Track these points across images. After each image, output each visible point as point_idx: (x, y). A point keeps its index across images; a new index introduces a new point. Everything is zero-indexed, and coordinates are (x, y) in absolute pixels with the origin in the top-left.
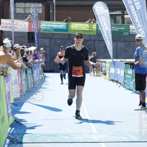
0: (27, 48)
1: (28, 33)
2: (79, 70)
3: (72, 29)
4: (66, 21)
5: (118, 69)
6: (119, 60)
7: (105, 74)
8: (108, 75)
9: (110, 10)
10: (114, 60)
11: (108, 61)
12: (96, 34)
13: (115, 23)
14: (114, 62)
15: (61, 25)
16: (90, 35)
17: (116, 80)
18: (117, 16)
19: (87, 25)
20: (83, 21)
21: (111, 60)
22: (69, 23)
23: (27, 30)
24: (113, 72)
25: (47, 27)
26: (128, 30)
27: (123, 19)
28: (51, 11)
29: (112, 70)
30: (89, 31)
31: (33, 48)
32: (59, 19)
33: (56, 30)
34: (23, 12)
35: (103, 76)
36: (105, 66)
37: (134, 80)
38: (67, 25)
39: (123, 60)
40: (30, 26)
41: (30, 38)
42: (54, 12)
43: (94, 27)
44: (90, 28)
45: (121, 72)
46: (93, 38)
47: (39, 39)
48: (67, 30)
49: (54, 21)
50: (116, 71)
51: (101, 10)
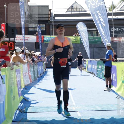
0: (35, 52)
1: (35, 43)
5: (93, 65)
6: (94, 59)
7: (85, 69)
8: (87, 69)
9: (88, 28)
10: (91, 59)
11: (87, 60)
12: (79, 43)
13: (92, 36)
14: (91, 61)
16: (76, 44)
17: (92, 72)
18: (93, 31)
19: (74, 37)
21: (89, 60)
24: (90, 67)
25: (48, 39)
26: (100, 40)
27: (97, 33)
28: (51, 29)
29: (90, 66)
30: (75, 41)
34: (33, 30)
35: (84, 70)
36: (86, 64)
37: (104, 72)
39: (97, 59)
40: (37, 39)
41: (37, 46)
42: (52, 29)
43: (78, 38)
44: (75, 39)
45: (95, 67)
46: (78, 46)
47: (42, 47)
49: (53, 35)
50: (92, 66)
51: (82, 28)
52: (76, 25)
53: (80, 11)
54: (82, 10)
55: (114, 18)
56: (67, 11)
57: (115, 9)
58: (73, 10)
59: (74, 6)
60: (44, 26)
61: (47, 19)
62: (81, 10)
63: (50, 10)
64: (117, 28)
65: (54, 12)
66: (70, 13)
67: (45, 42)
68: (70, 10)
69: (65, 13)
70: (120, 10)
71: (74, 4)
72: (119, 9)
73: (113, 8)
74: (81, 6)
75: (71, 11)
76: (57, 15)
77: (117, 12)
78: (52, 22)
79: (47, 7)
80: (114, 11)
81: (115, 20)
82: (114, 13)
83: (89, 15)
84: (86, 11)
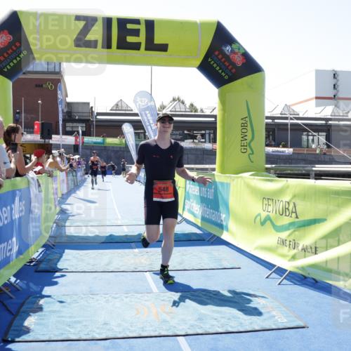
1: (74, 145)
2: (167, 188)
3: (107, 142)
4: (103, 137)
9: (135, 129)
12: (124, 146)
13: (138, 138)
15: (99, 140)
16: (120, 148)
18: (140, 134)
19: (118, 140)
20: (115, 136)
22: (105, 138)
23: (73, 143)
25: (88, 141)
27: (145, 135)
28: (92, 129)
30: (120, 144)
31: (77, 157)
32: (98, 135)
33: (95, 143)
34: (71, 130)
38: (104, 140)
40: (76, 140)
41: (75, 149)
42: (94, 130)
43: (124, 141)
44: (120, 142)
46: (122, 150)
47: (83, 150)
48: (103, 143)
49: (94, 136)
51: (127, 129)
52: (121, 126)
53: (125, 110)
56: (111, 110)
57: (165, 109)
58: (117, 109)
59: (120, 104)
60: (84, 125)
61: (88, 118)
63: (92, 107)
65: (96, 110)
66: (115, 112)
68: (115, 108)
69: (108, 111)
70: (171, 111)
71: (118, 102)
72: (169, 109)
73: (162, 109)
74: (127, 105)
76: (99, 114)
78: (93, 121)
79: (88, 104)
83: (136, 115)
84: (132, 110)
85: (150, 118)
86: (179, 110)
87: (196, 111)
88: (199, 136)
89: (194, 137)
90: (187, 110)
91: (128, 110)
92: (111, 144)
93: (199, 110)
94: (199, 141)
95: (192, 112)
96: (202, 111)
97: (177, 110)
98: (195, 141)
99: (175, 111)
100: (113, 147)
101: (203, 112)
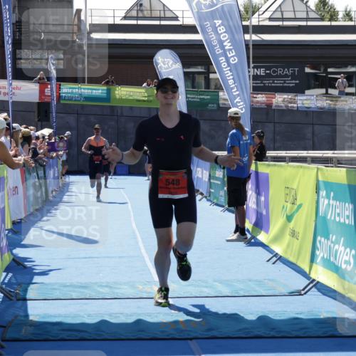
1: (38, 103)
3: (118, 97)
4: (107, 83)
5: (199, 169)
9: (185, 65)
13: (193, 87)
15: (98, 90)
16: (149, 109)
18: (196, 76)
19: (143, 91)
22: (111, 87)
23: (36, 99)
25: (72, 93)
26: (216, 99)
27: (208, 80)
30: (147, 101)
31: (47, 132)
32: (94, 81)
33: (88, 99)
37: (226, 188)
38: (109, 91)
40: (42, 92)
41: (41, 112)
44: (148, 96)
45: (203, 174)
47: (58, 115)
48: (107, 99)
49: (84, 83)
50: (194, 172)
51: (168, 64)
52: (152, 57)
53: (160, 19)
54: (167, 16)
55: (253, 41)
56: (125, 18)
57: (256, 15)
58: (140, 15)
59: (146, 3)
62: (162, 15)
63: (79, 11)
64: (261, 67)
66: (134, 22)
67: (62, 102)
68: (134, 13)
69: (118, 21)
70: (270, 19)
72: (267, 15)
73: (250, 13)
74: (164, 5)
75: (137, 18)
77: (261, 23)
80: (255, 21)
81: (258, 46)
82: (254, 26)
84: (176, 18)
85: (224, 36)
86: (291, 15)
87: (333, 16)
88: (341, 80)
89: (328, 83)
90: (312, 15)
91: (166, 18)
92: (127, 100)
93: (341, 15)
94: (342, 93)
95: (322, 19)
96: (348, 15)
97: (286, 15)
98: (330, 91)
99: (283, 19)
100: (131, 108)
101: (351, 19)
